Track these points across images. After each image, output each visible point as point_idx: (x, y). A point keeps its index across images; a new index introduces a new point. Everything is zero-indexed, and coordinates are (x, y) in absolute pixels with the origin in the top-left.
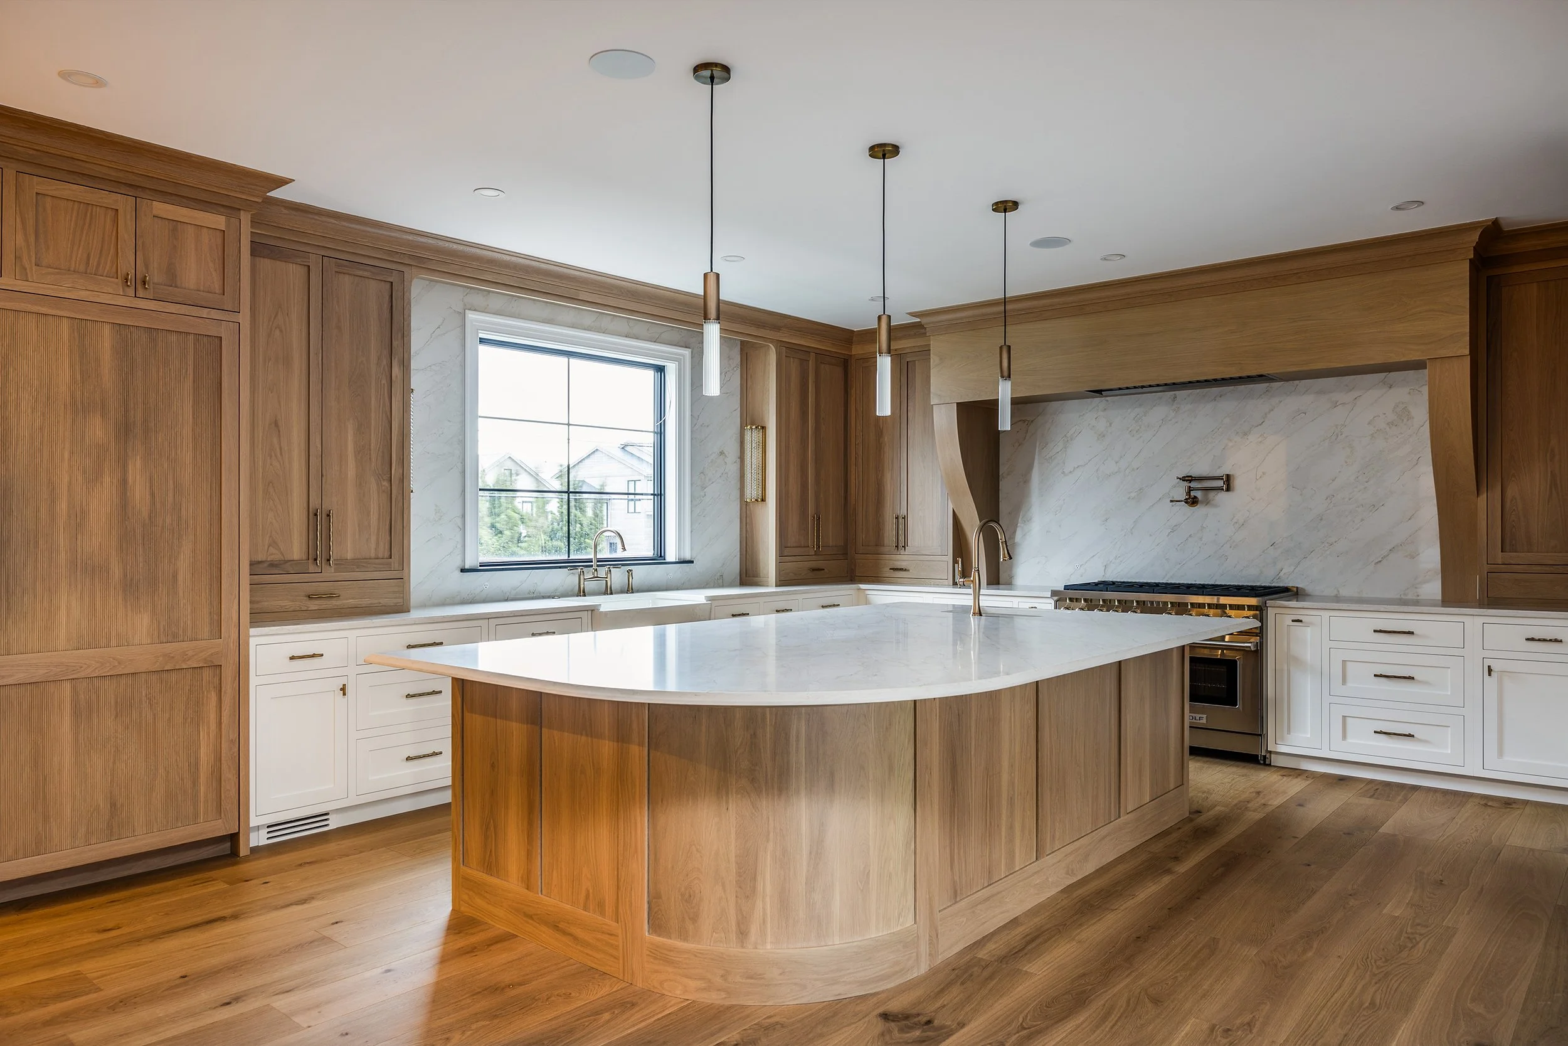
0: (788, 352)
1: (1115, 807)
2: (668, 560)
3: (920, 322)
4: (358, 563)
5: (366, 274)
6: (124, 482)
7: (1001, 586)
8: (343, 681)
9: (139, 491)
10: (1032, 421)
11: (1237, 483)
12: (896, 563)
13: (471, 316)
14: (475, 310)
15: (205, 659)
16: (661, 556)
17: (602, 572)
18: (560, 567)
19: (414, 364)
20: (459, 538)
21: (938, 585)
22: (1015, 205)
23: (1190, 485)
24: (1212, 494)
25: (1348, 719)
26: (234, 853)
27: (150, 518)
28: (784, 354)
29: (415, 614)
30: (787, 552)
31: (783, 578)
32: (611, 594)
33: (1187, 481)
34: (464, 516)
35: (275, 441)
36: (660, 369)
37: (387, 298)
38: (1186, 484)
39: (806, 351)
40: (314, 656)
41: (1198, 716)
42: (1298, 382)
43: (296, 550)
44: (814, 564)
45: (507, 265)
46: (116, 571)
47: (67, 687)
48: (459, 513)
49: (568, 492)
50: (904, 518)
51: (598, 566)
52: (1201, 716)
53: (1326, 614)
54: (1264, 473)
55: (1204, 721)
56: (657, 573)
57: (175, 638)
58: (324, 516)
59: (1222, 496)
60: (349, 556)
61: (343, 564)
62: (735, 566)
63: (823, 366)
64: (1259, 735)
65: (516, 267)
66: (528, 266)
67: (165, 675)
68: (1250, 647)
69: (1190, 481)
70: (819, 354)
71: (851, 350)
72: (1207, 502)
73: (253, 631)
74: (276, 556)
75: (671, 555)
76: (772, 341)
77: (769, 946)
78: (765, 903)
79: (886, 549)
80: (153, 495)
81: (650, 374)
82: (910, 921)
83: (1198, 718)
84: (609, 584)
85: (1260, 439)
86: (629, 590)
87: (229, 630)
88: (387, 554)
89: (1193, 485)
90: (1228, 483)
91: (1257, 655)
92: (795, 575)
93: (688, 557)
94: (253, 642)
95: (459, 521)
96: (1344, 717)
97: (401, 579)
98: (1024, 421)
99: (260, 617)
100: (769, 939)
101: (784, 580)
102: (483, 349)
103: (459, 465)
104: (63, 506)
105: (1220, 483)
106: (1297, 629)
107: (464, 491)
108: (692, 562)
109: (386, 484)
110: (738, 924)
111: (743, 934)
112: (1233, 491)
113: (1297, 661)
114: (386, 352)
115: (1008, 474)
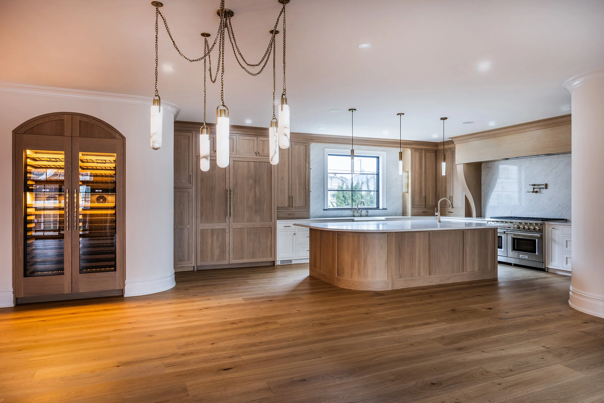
0: (414, 150)
1: (461, 269)
2: (380, 209)
3: (452, 140)
4: (299, 207)
5: (301, 144)
6: (255, 191)
7: (482, 218)
8: (295, 232)
9: (258, 193)
10: (491, 168)
11: (549, 186)
12: (449, 210)
13: (326, 149)
14: (327, 148)
15: (269, 226)
16: (378, 208)
17: (359, 211)
18: (348, 210)
19: (311, 163)
20: (323, 202)
21: (461, 217)
22: (446, 118)
23: (534, 187)
24: (542, 190)
25: (568, 258)
26: (274, 265)
27: (259, 198)
28: (414, 151)
29: (311, 219)
30: (414, 207)
31: (413, 214)
32: (362, 217)
33: (533, 186)
34: (324, 197)
35: (282, 182)
36: (378, 158)
37: (305, 149)
38: (533, 187)
39: (421, 150)
40: (289, 226)
41: (525, 256)
42: (567, 154)
43: (286, 205)
44: (424, 210)
45: (332, 138)
46: (254, 208)
47: (246, 229)
48: (323, 196)
49: (352, 191)
50: (452, 197)
51: (358, 210)
52: (526, 256)
53: (561, 226)
54: (557, 183)
55: (527, 258)
56: (377, 212)
57: (264, 221)
58: (292, 197)
59: (544, 191)
60: (297, 206)
61: (295, 207)
62: (401, 210)
63: (427, 153)
64: (543, 262)
65: (334, 138)
66: (337, 138)
67: (262, 228)
68: (538, 236)
69: (534, 186)
70: (425, 150)
71: (438, 148)
72: (540, 192)
73: (277, 221)
74: (282, 206)
75: (381, 208)
76: (409, 148)
77: (356, 279)
78: (355, 271)
79: (447, 206)
80: (260, 194)
81: (376, 159)
82: (386, 279)
83: (525, 257)
84: (361, 214)
85: (556, 173)
86: (367, 216)
87: (273, 220)
88: (305, 206)
89: (535, 187)
90: (546, 186)
91: (541, 238)
92: (418, 213)
93: (385, 208)
94: (277, 223)
95: (323, 198)
96: (567, 258)
97: (308, 211)
98: (488, 167)
99: (279, 218)
100: (356, 277)
101: (413, 215)
102: (329, 157)
103: (323, 185)
104: (245, 196)
105: (544, 186)
106: (554, 231)
107: (324, 191)
108: (387, 209)
109: (305, 190)
110: (351, 274)
111: (352, 276)
112: (548, 189)
113: (555, 241)
114: (305, 161)
115: (484, 184)
